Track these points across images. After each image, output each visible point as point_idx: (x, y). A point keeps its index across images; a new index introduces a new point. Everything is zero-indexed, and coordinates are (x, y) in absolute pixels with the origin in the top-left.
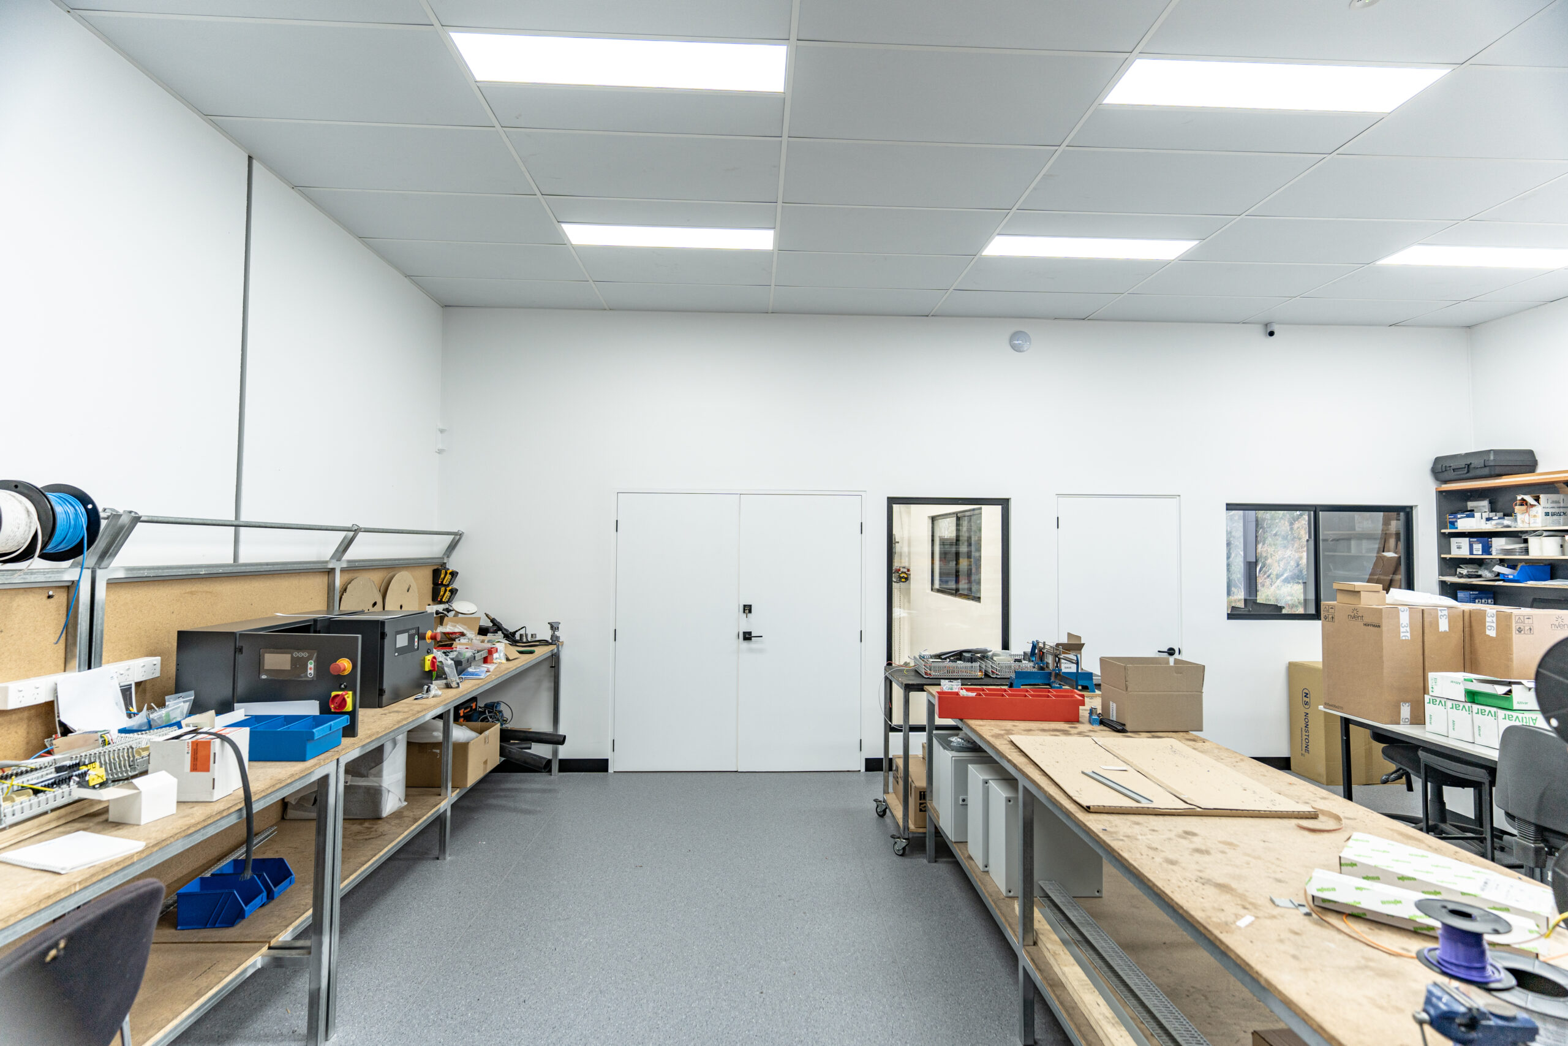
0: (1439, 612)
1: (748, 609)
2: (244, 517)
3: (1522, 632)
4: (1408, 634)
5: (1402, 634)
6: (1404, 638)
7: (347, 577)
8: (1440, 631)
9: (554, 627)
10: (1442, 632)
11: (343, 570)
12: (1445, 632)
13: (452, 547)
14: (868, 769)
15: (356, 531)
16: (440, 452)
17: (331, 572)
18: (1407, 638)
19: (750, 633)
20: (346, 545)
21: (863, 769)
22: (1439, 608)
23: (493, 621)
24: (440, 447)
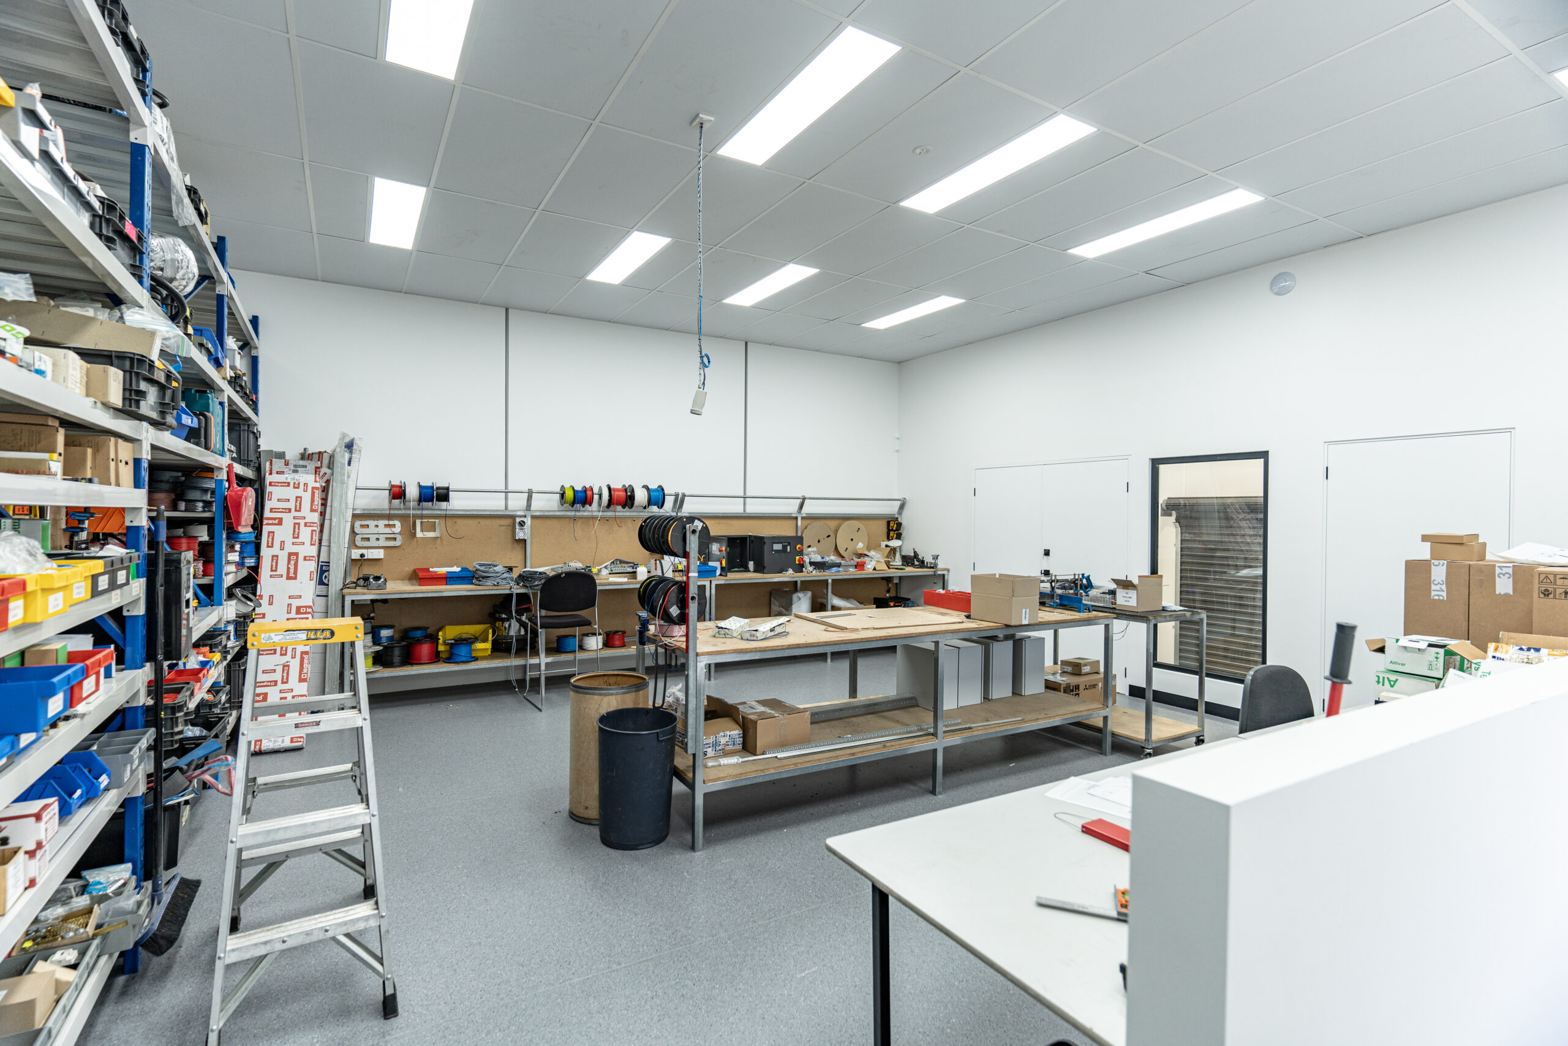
0: (1497, 569)
1: (1047, 553)
2: (748, 494)
3: (1551, 596)
4: (1444, 594)
5: (1433, 593)
6: (1436, 598)
7: (807, 522)
8: (1497, 593)
9: (936, 557)
10: (1500, 594)
11: (803, 518)
12: (1506, 595)
13: (902, 507)
14: (1131, 694)
15: (804, 499)
16: (897, 451)
17: (796, 518)
18: (1441, 598)
19: (1048, 571)
20: (801, 506)
21: (1127, 694)
22: (1498, 565)
23: (915, 552)
24: (897, 448)
